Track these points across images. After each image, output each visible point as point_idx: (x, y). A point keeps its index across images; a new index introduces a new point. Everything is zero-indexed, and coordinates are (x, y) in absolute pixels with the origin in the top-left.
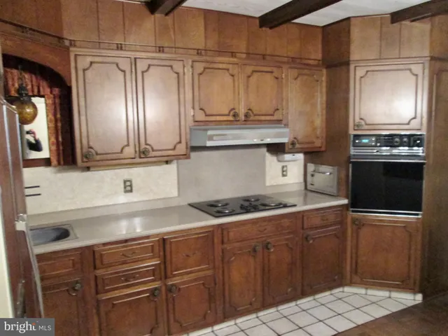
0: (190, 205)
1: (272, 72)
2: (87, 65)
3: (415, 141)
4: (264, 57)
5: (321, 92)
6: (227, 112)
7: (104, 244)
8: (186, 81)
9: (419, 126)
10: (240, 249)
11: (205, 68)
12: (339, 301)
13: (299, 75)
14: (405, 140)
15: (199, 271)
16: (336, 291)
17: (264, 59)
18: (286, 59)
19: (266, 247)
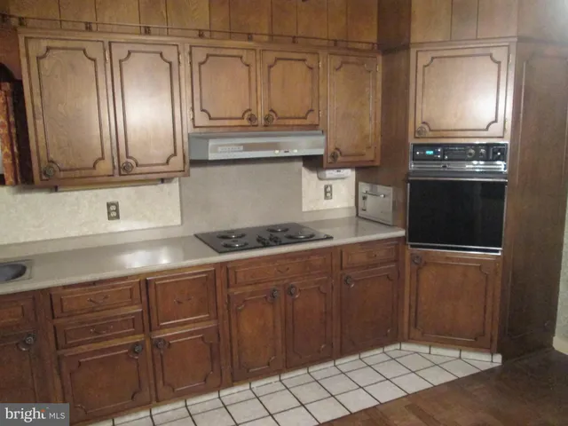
0: (196, 236)
1: (304, 60)
2: (42, 51)
3: (495, 153)
4: (294, 39)
5: (375, 87)
6: (240, 115)
7: (65, 287)
8: (182, 73)
9: (501, 133)
10: (252, 294)
11: (208, 56)
12: (393, 361)
13: (343, 63)
14: (483, 151)
15: (195, 322)
16: (390, 349)
17: (294, 42)
18: (325, 43)
19: (289, 291)
